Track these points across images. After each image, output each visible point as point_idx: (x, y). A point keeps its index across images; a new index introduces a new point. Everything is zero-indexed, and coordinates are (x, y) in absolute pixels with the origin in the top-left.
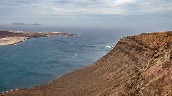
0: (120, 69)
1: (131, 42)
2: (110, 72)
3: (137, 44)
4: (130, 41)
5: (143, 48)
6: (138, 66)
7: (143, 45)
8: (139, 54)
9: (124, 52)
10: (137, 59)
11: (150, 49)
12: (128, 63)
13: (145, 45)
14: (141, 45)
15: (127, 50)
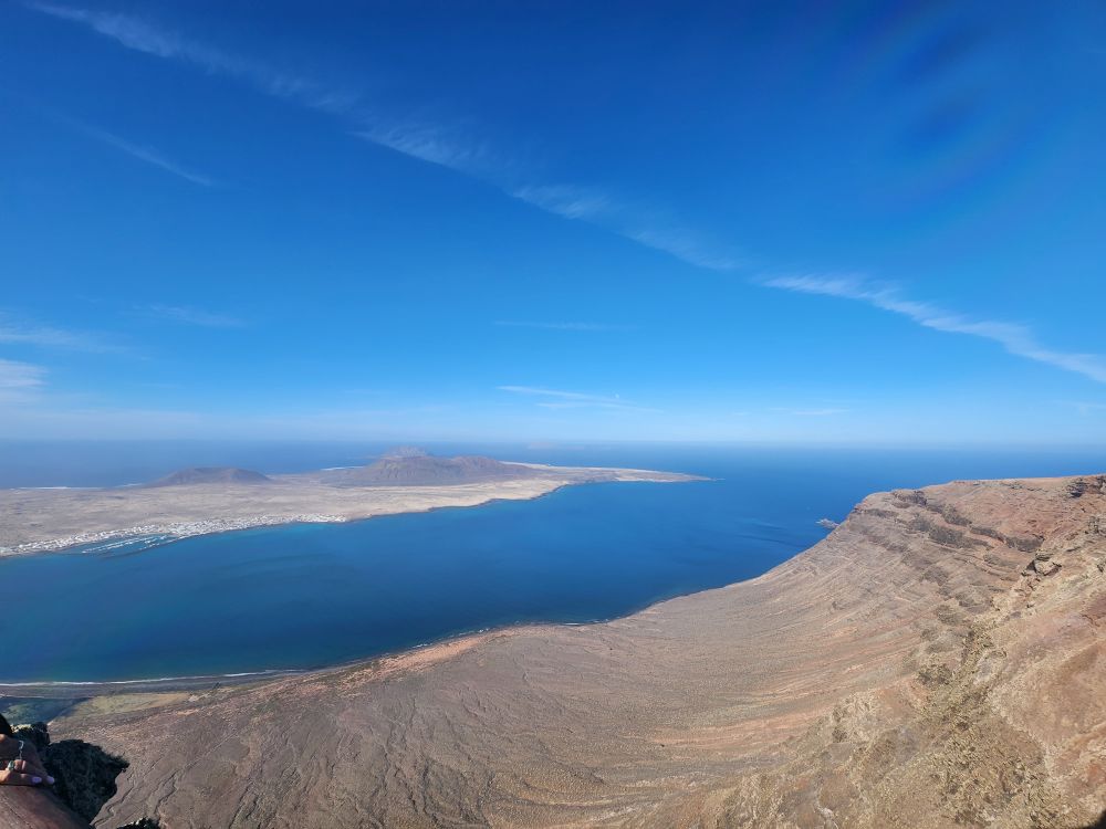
0: (873, 603)
1: (908, 510)
2: (832, 609)
3: (938, 519)
4: (907, 506)
5: (968, 535)
6: (951, 601)
7: (965, 522)
8: (948, 555)
9: (884, 545)
10: (946, 575)
11: (1000, 539)
12: (907, 586)
13: (976, 526)
14: (957, 524)
15: (895, 540)
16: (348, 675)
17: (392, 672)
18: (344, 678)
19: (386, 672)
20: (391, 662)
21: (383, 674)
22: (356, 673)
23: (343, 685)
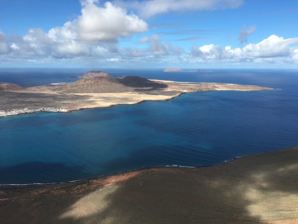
16: (75, 187)
17: (96, 186)
18: (73, 188)
19: (93, 186)
20: (96, 182)
21: (92, 187)
22: (79, 186)
23: (73, 191)
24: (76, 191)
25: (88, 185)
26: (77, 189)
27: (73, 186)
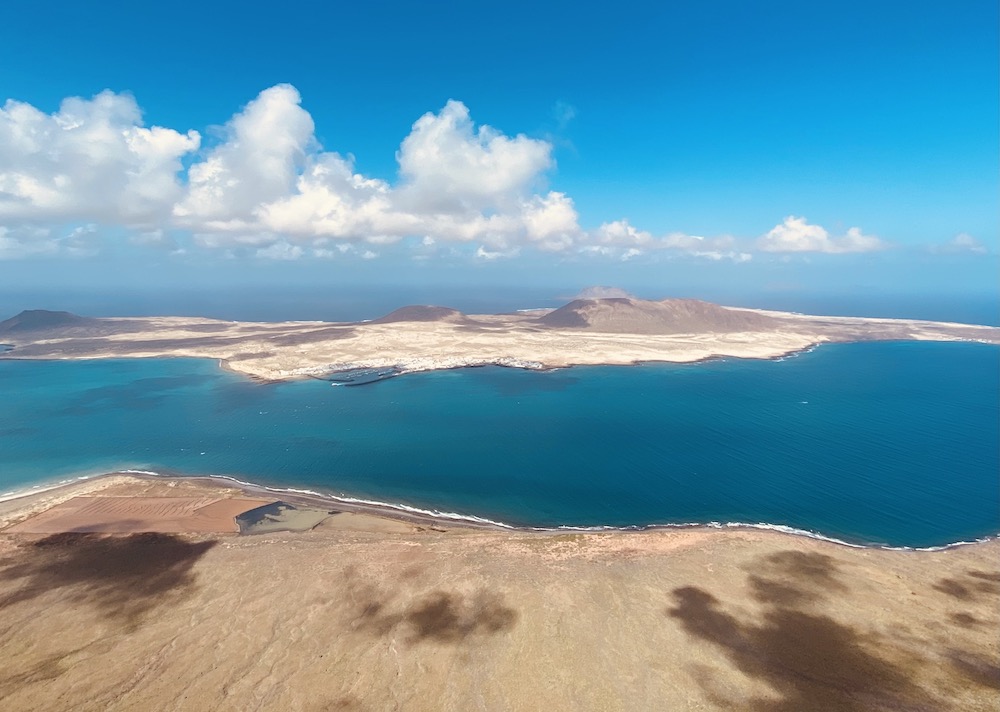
17: (600, 552)
18: (548, 546)
19: (592, 549)
20: (598, 540)
21: (589, 551)
22: (560, 543)
23: (548, 553)
24: (554, 555)
25: (580, 546)
26: (556, 550)
27: (547, 540)
